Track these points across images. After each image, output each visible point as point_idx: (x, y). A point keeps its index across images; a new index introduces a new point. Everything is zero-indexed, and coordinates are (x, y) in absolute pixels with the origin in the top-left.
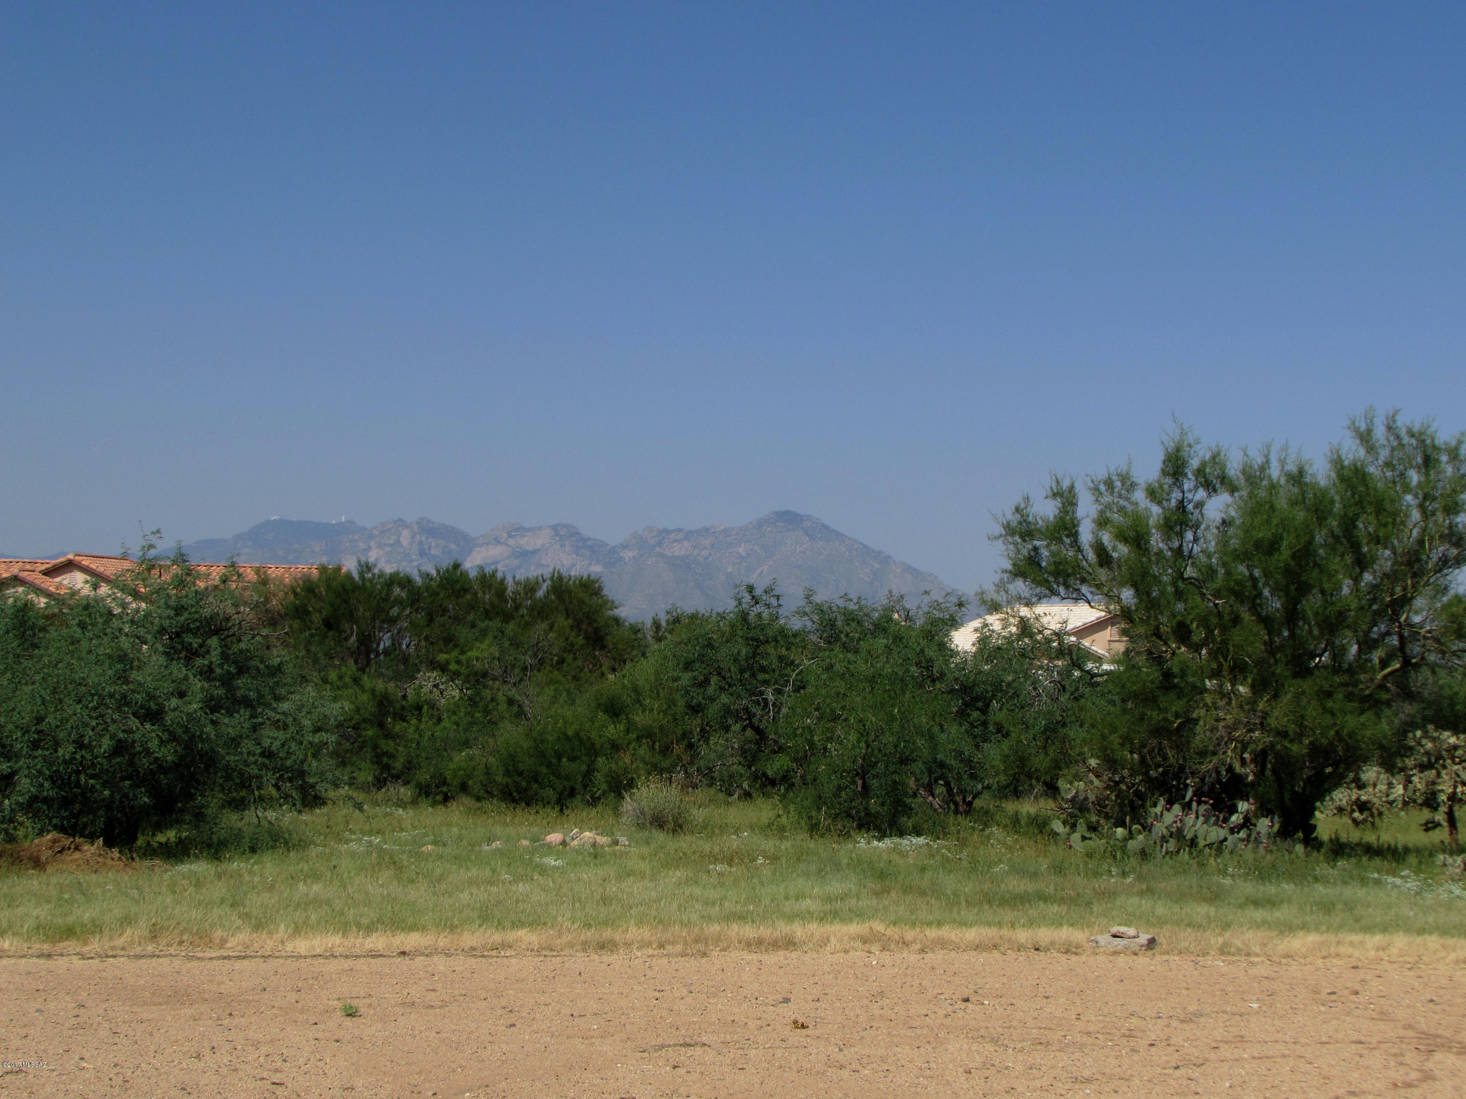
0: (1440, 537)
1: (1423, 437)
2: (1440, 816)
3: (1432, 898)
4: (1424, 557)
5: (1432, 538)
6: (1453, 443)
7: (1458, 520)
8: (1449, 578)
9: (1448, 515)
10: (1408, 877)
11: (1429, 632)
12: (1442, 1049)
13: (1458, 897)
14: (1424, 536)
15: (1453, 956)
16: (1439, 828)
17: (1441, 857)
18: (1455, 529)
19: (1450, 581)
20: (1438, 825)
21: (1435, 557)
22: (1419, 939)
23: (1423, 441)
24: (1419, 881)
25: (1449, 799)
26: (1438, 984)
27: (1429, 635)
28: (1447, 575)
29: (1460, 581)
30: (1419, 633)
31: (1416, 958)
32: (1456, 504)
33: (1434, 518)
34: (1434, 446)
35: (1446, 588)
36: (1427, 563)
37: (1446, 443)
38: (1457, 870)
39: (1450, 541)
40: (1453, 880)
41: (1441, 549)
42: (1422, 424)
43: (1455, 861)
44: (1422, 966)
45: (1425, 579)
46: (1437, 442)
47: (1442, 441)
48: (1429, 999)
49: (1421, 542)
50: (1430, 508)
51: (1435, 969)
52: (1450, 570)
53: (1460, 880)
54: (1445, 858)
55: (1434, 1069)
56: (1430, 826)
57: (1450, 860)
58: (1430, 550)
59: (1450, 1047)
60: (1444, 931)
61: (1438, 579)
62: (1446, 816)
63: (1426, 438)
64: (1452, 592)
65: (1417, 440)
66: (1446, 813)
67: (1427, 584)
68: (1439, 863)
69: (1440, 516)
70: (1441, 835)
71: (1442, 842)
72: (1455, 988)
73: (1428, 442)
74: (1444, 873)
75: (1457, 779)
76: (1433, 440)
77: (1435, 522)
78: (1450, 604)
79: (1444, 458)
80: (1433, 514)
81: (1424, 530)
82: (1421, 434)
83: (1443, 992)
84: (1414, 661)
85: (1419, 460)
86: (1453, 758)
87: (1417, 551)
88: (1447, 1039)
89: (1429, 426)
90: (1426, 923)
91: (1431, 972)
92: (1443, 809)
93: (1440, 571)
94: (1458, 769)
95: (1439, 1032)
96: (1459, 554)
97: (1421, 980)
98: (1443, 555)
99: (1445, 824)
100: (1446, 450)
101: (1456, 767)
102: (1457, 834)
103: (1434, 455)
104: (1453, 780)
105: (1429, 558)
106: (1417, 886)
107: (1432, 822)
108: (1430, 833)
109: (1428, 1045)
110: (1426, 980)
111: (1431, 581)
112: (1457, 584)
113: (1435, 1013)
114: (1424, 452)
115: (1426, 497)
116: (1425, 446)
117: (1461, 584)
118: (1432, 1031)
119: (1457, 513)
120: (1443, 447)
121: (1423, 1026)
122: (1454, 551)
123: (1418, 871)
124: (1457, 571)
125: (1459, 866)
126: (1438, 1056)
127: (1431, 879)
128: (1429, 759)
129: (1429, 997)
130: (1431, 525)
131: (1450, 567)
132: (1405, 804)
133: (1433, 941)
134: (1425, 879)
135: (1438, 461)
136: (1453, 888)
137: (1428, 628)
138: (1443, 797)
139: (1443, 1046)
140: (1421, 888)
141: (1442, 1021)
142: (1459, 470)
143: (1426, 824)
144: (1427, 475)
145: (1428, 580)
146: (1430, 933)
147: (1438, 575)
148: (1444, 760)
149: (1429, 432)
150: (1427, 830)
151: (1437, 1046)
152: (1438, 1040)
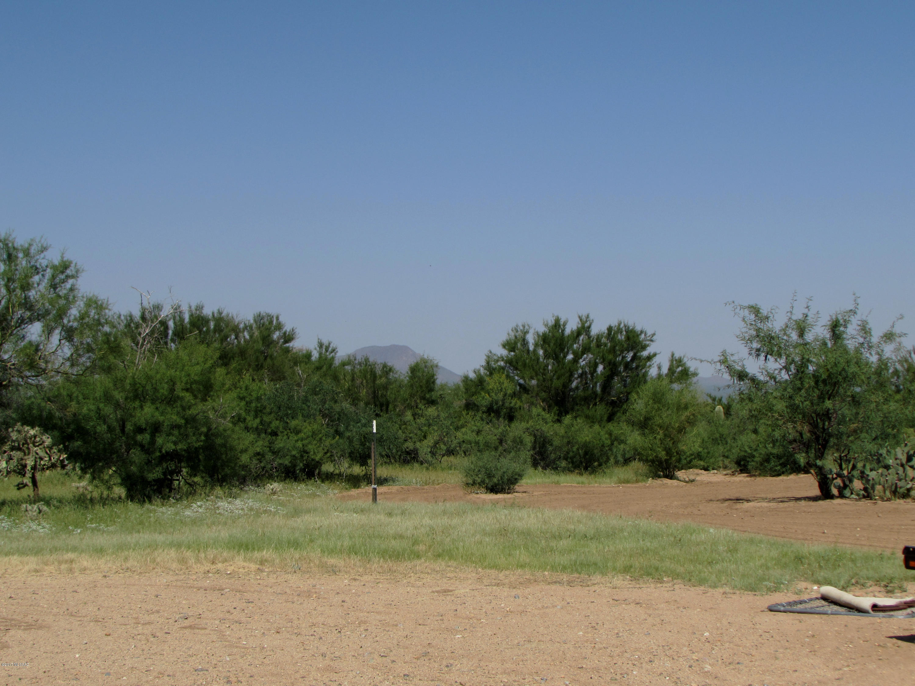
0: (19, 305)
1: (6, 242)
2: (27, 480)
3: (18, 532)
4: (9, 318)
5: (13, 306)
6: (26, 245)
7: (30, 294)
8: (25, 330)
9: (24, 291)
10: (3, 519)
11: (14, 364)
12: (15, 628)
13: (34, 530)
14: (9, 304)
15: (27, 568)
16: (26, 487)
17: (24, 506)
18: (28, 300)
19: (26, 332)
20: (26, 485)
21: (16, 317)
22: (7, 559)
23: (7, 245)
24: (10, 522)
25: (32, 469)
26: (16, 587)
27: (13, 367)
28: (24, 328)
29: (32, 332)
30: (7, 366)
31: (4, 571)
32: (29, 284)
33: (15, 293)
34: (14, 248)
35: (24, 337)
36: (11, 321)
37: (22, 246)
38: (34, 513)
39: (26, 307)
40: (32, 520)
41: (20, 312)
42: (6, 233)
43: (33, 508)
44: (8, 576)
45: (10, 331)
46: (16, 245)
47: (19, 244)
48: (9, 596)
49: (7, 308)
50: (12, 287)
51: (15, 577)
52: (26, 325)
53: (36, 519)
54: (27, 506)
55: (9, 641)
56: (21, 486)
57: (29, 507)
58: (13, 313)
59: (21, 626)
60: (22, 552)
61: (18, 331)
62: (30, 480)
63: (8, 242)
64: (27, 340)
65: (3, 244)
66: (30, 477)
67: (11, 334)
68: (23, 509)
69: (18, 291)
70: (28, 491)
71: (29, 496)
72: (26, 588)
73: (10, 245)
74: (26, 516)
75: (37, 456)
76: (13, 244)
77: (16, 295)
78: (25, 348)
79: (21, 255)
80: (14, 291)
81: (9, 301)
82: (5, 240)
83: (19, 591)
84: (4, 383)
85: (5, 256)
86: (34, 443)
87: (4, 314)
88: (18, 621)
89: (10, 235)
90: (11, 548)
91: (12, 579)
92: (29, 475)
93: (19, 326)
94: (37, 450)
95: (14, 617)
96: (31, 315)
97: (5, 585)
98: (21, 316)
99: (30, 484)
100: (22, 250)
101: (36, 449)
102: (38, 490)
103: (14, 253)
104: (34, 457)
105: (12, 318)
106: (8, 525)
107: (22, 484)
108: (22, 490)
109: (6, 626)
110: (9, 585)
111: (15, 332)
112: (31, 334)
113: (13, 605)
114: (8, 251)
115: (9, 280)
116: (8, 248)
117: (33, 334)
118: (10, 617)
119: (29, 290)
120: (20, 248)
121: (4, 614)
122: (28, 314)
123: (10, 515)
124: (30, 326)
125: (36, 511)
126: (12, 632)
127: (18, 519)
128: (19, 445)
129: (9, 595)
130: (13, 297)
131: (26, 323)
132: (8, 473)
133: (15, 559)
134: (14, 520)
135: (17, 257)
136: (32, 524)
137: (13, 362)
138: (29, 468)
139: (16, 626)
140: (11, 526)
141: (16, 610)
142: (30, 262)
143: (18, 485)
144: (10, 266)
145: (12, 332)
146: (13, 554)
147: (19, 329)
148: (28, 445)
149: (10, 239)
150: (19, 489)
151: (11, 626)
152: (13, 622)
